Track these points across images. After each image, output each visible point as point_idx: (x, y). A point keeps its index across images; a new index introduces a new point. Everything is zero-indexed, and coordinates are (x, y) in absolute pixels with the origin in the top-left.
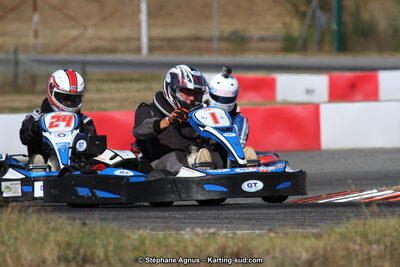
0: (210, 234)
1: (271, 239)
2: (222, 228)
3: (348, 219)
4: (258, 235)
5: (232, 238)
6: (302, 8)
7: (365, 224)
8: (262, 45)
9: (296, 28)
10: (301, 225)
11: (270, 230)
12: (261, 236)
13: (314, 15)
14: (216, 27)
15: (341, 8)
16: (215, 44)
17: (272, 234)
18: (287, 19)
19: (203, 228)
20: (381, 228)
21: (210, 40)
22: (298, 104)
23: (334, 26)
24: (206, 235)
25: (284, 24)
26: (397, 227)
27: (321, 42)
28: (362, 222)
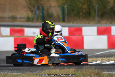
0: (5, 74)
1: (23, 75)
2: (8, 72)
3: (45, 70)
4: (19, 74)
5: (12, 75)
6: (32, 9)
7: (50, 71)
8: (20, 20)
9: (30, 15)
10: (32, 71)
11: (23, 73)
13: (35, 11)
14: (7, 14)
15: (43, 9)
16: (7, 19)
17: (23, 74)
18: (28, 12)
19: (3, 72)
20: (54, 73)
21: (5, 18)
22: (31, 37)
23: (41, 14)
24: (4, 74)
25: (27, 14)
26: (59, 72)
27: (37, 19)
28: (49, 71)
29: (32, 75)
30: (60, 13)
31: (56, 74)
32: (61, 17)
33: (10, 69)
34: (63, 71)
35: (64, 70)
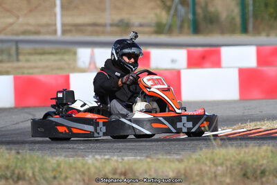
0: (106, 159)
1: (148, 163)
2: (114, 156)
3: (201, 149)
4: (139, 160)
5: (121, 162)
6: (168, 3)
7: (212, 153)
9: (164, 17)
10: (169, 153)
11: (147, 157)
12: (141, 160)
13: (176, 10)
14: (109, 17)
15: (194, 4)
16: (109, 29)
17: (149, 160)
18: (158, 11)
19: (101, 155)
20: (224, 155)
21: (104, 25)
22: (166, 70)
23: (191, 16)
24: (103, 160)
25: (156, 14)
26: (235, 154)
27: (181, 27)
28: (211, 151)
29: (170, 161)
30: (236, 11)
31: (228, 158)
32: (238, 20)
33: (117, 149)
34: (245, 152)
35: (247, 150)
